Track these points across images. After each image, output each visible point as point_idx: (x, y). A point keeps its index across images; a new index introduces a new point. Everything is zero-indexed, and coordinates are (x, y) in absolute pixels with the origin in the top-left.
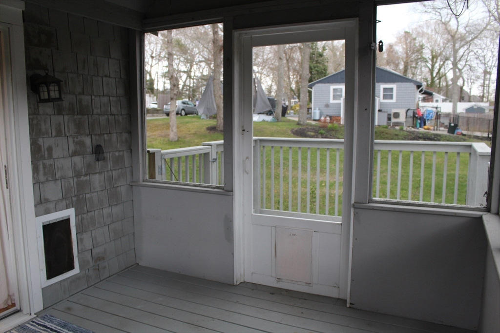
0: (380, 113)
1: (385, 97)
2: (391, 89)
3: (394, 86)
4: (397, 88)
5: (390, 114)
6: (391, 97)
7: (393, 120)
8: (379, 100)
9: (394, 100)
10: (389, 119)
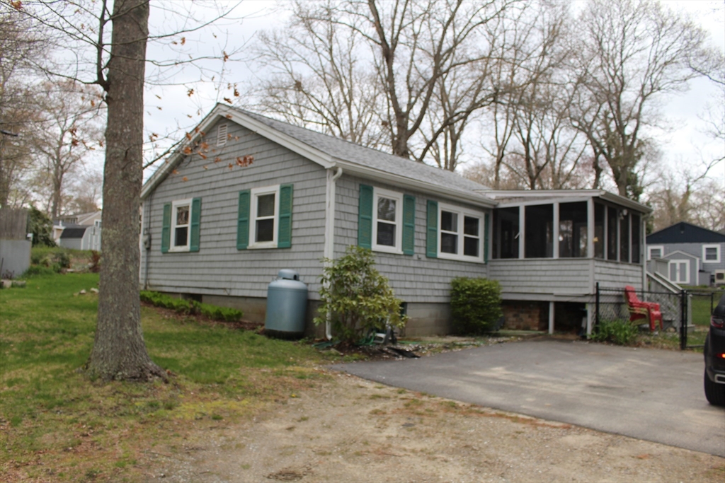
0: (702, 274)
1: (708, 257)
2: (715, 249)
3: (718, 246)
4: (722, 248)
5: (713, 276)
6: (715, 257)
7: (717, 281)
8: (700, 261)
9: (718, 260)
10: (713, 280)
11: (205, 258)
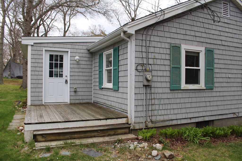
11: (218, 94)
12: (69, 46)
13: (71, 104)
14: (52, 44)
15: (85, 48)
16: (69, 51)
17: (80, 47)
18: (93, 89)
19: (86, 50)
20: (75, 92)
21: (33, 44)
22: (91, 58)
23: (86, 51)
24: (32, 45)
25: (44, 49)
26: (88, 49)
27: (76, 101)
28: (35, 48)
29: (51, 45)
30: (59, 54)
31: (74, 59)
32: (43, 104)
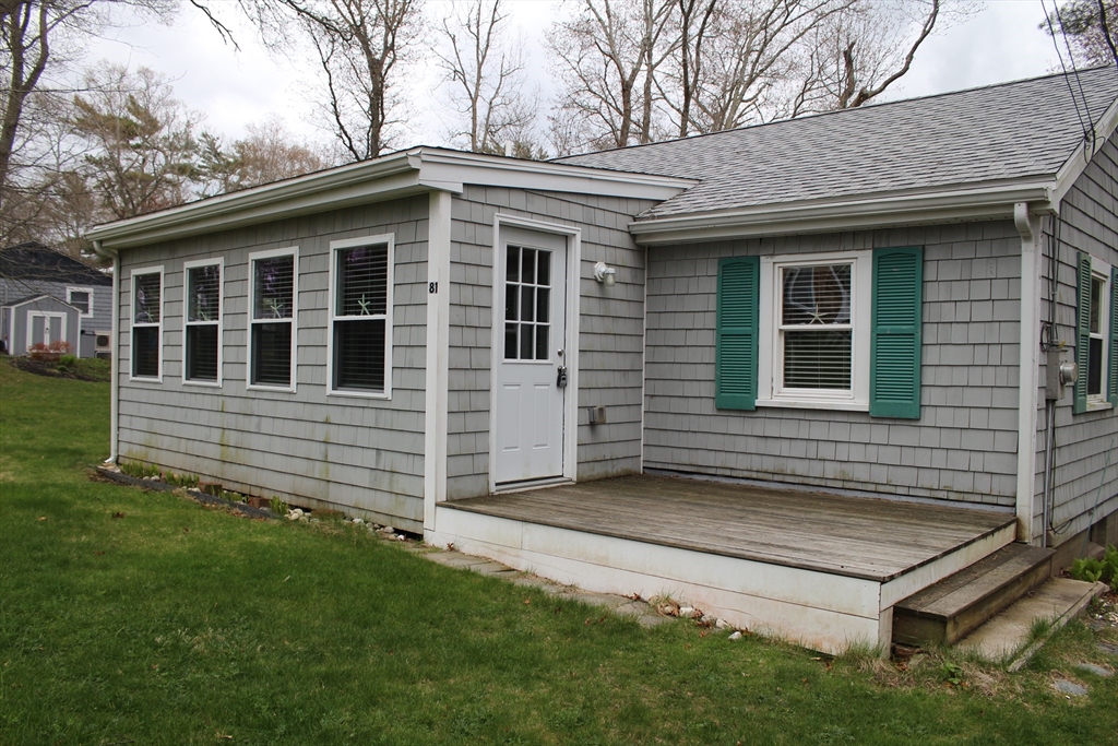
0: (83, 336)
2: (85, 295)
3: (89, 290)
4: (95, 294)
7: (99, 350)
9: (92, 314)
12: (577, 212)
13: (582, 483)
14: (522, 196)
15: (624, 223)
16: (578, 233)
17: (609, 220)
18: (643, 410)
19: (626, 236)
20: (593, 425)
21: (459, 189)
22: (639, 271)
23: (624, 241)
24: (455, 195)
25: (499, 217)
26: (635, 230)
27: (593, 469)
28: (466, 211)
29: (518, 201)
30: (538, 245)
31: (593, 270)
32: (493, 489)
